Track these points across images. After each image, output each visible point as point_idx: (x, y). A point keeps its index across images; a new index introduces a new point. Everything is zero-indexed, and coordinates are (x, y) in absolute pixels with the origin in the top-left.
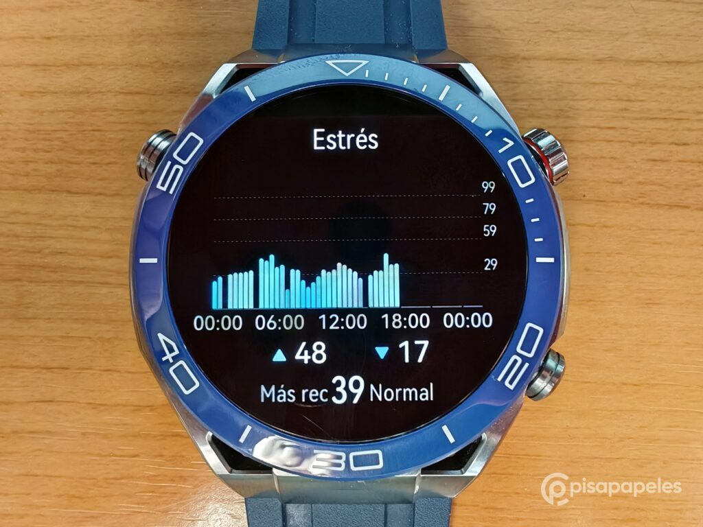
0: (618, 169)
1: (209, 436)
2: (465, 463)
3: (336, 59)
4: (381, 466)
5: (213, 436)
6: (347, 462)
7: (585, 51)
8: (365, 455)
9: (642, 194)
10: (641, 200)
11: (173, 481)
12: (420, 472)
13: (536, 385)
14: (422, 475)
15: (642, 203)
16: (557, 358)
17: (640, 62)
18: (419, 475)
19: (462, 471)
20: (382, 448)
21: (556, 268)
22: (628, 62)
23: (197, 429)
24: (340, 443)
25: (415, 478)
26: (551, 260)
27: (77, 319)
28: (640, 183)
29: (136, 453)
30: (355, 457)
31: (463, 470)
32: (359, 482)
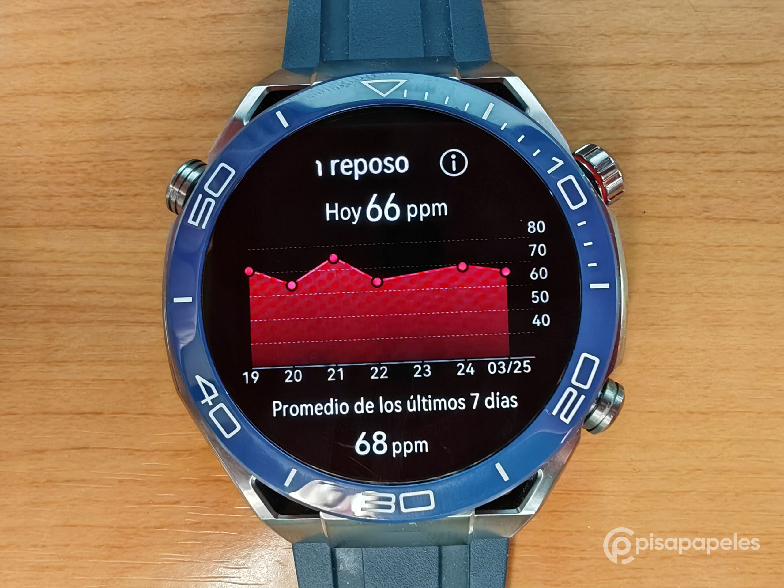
0: (680, 181)
1: (252, 480)
2: (521, 501)
3: (373, 79)
4: (432, 507)
5: (257, 480)
6: (397, 504)
7: (641, 55)
8: (416, 496)
9: (706, 208)
10: (706, 214)
11: (216, 528)
12: (474, 512)
13: (594, 418)
14: (476, 515)
15: (707, 218)
16: (616, 389)
17: (702, 65)
18: (473, 515)
19: (517, 510)
20: (432, 488)
21: (612, 293)
22: (689, 66)
23: (239, 473)
24: (389, 485)
25: (469, 518)
26: (606, 286)
27: (110, 361)
28: (704, 196)
29: (176, 499)
30: (404, 498)
31: (519, 508)
32: (410, 524)
